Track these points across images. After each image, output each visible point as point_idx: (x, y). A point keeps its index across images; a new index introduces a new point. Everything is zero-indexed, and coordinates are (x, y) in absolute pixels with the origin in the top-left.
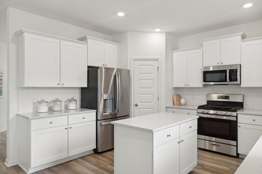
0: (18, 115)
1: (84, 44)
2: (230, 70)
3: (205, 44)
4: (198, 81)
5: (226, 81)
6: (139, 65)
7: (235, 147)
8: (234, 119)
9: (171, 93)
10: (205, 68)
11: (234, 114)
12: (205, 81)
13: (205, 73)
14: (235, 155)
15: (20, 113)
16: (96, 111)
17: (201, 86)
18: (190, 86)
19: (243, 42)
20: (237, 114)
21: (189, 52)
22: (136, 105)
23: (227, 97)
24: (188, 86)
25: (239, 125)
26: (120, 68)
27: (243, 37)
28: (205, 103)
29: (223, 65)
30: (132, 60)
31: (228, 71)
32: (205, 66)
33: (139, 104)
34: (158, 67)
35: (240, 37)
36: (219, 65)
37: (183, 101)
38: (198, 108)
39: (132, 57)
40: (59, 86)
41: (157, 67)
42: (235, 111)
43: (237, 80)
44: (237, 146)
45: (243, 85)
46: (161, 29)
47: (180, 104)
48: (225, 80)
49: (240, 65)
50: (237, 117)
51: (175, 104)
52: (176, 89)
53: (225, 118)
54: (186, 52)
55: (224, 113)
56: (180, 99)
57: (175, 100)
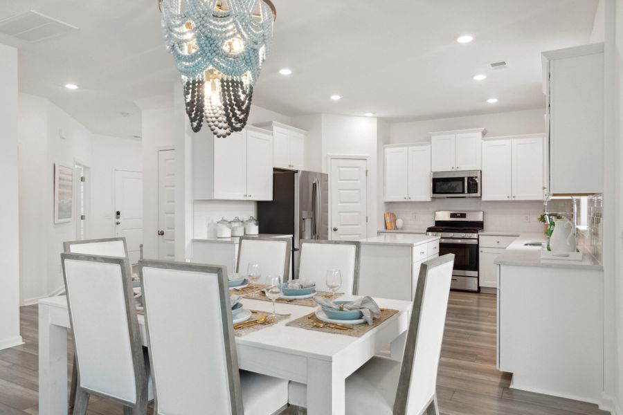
0: (194, 241)
1: (269, 134)
2: (468, 178)
3: (434, 138)
4: (424, 191)
5: (463, 192)
6: (339, 167)
7: (476, 279)
8: (475, 242)
9: (383, 210)
10: (435, 173)
11: (475, 236)
12: (434, 191)
13: (435, 181)
14: (476, 289)
15: (196, 238)
16: (292, 236)
17: (429, 199)
18: (412, 200)
19: (485, 140)
20: (478, 236)
21: (410, 148)
22: (335, 230)
23: (463, 215)
24: (409, 200)
25: (480, 249)
26: (307, 170)
27: (484, 134)
28: (433, 225)
29: (458, 170)
30: (329, 158)
31: (466, 180)
32: (434, 170)
33: (338, 227)
34: (367, 171)
35: (480, 134)
36: (454, 170)
37: (399, 223)
38: (427, 231)
39: (329, 154)
40: (245, 199)
41: (365, 169)
42: (476, 231)
43: (477, 192)
44: (478, 277)
45: (484, 198)
46: (374, 113)
47: (396, 228)
48: (461, 191)
49: (481, 171)
50: (478, 239)
51: (389, 226)
52: (389, 204)
53: (459, 241)
54: (406, 148)
55: (463, 235)
56: (395, 220)
57: (388, 221)
